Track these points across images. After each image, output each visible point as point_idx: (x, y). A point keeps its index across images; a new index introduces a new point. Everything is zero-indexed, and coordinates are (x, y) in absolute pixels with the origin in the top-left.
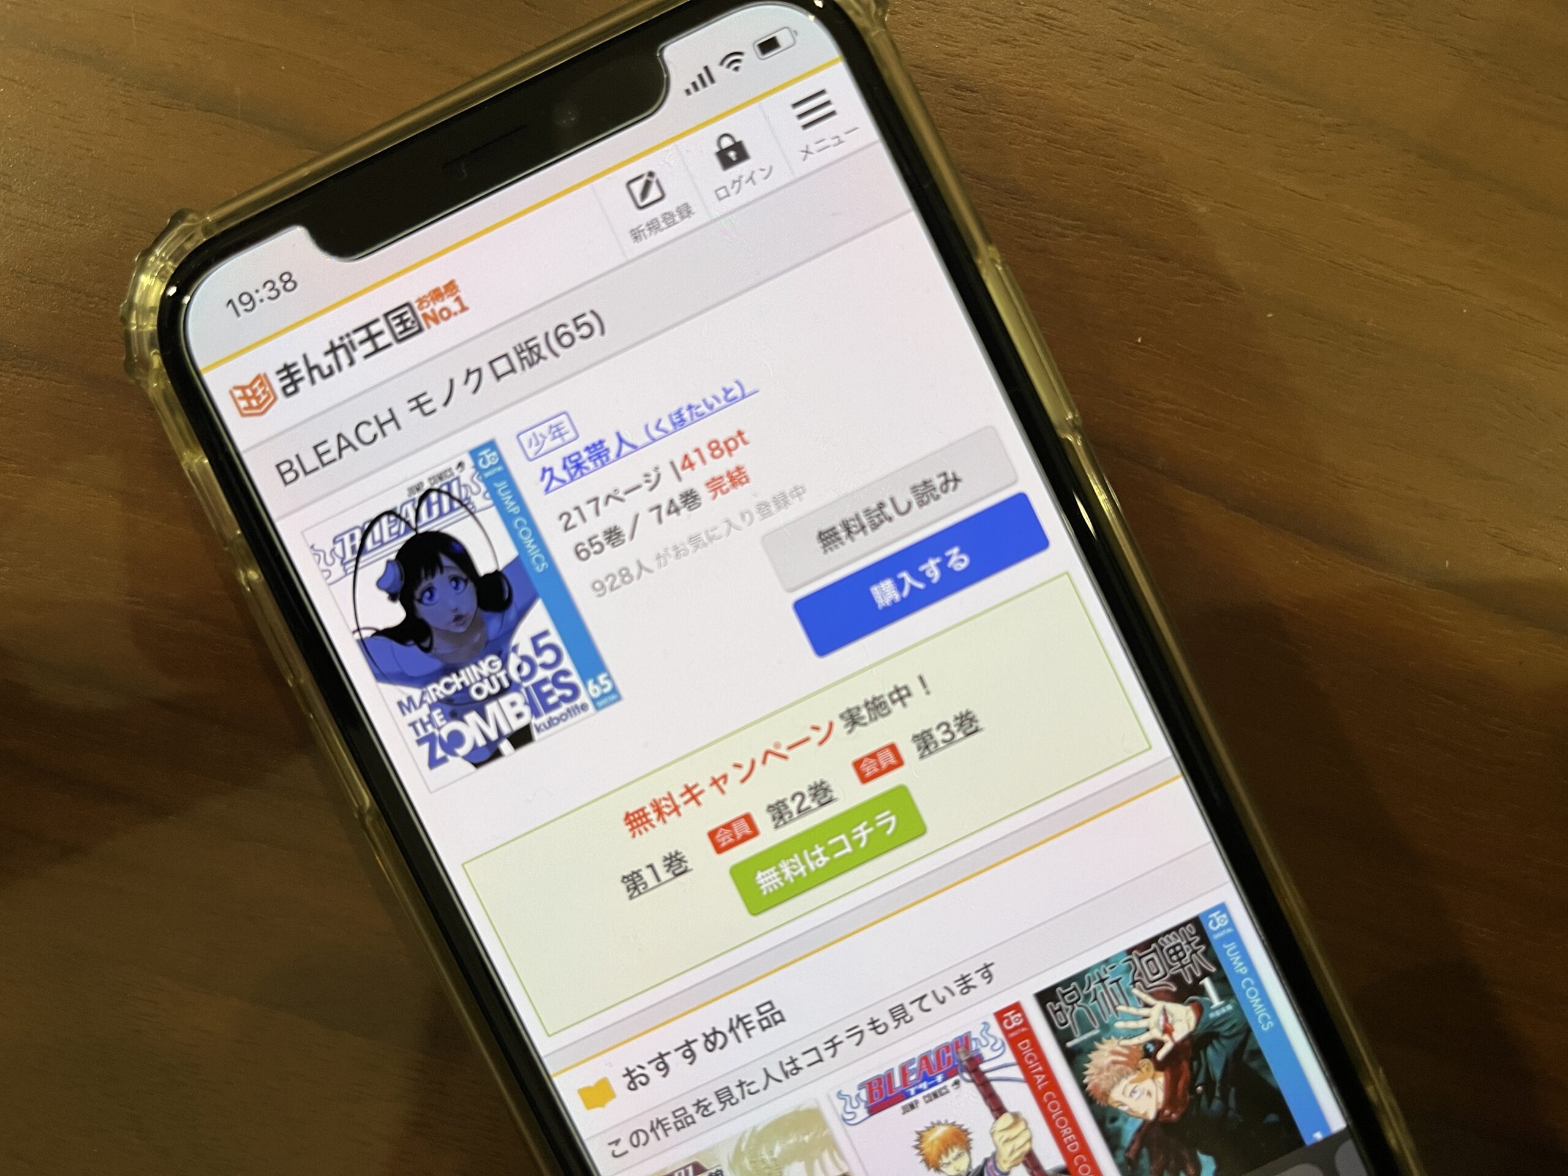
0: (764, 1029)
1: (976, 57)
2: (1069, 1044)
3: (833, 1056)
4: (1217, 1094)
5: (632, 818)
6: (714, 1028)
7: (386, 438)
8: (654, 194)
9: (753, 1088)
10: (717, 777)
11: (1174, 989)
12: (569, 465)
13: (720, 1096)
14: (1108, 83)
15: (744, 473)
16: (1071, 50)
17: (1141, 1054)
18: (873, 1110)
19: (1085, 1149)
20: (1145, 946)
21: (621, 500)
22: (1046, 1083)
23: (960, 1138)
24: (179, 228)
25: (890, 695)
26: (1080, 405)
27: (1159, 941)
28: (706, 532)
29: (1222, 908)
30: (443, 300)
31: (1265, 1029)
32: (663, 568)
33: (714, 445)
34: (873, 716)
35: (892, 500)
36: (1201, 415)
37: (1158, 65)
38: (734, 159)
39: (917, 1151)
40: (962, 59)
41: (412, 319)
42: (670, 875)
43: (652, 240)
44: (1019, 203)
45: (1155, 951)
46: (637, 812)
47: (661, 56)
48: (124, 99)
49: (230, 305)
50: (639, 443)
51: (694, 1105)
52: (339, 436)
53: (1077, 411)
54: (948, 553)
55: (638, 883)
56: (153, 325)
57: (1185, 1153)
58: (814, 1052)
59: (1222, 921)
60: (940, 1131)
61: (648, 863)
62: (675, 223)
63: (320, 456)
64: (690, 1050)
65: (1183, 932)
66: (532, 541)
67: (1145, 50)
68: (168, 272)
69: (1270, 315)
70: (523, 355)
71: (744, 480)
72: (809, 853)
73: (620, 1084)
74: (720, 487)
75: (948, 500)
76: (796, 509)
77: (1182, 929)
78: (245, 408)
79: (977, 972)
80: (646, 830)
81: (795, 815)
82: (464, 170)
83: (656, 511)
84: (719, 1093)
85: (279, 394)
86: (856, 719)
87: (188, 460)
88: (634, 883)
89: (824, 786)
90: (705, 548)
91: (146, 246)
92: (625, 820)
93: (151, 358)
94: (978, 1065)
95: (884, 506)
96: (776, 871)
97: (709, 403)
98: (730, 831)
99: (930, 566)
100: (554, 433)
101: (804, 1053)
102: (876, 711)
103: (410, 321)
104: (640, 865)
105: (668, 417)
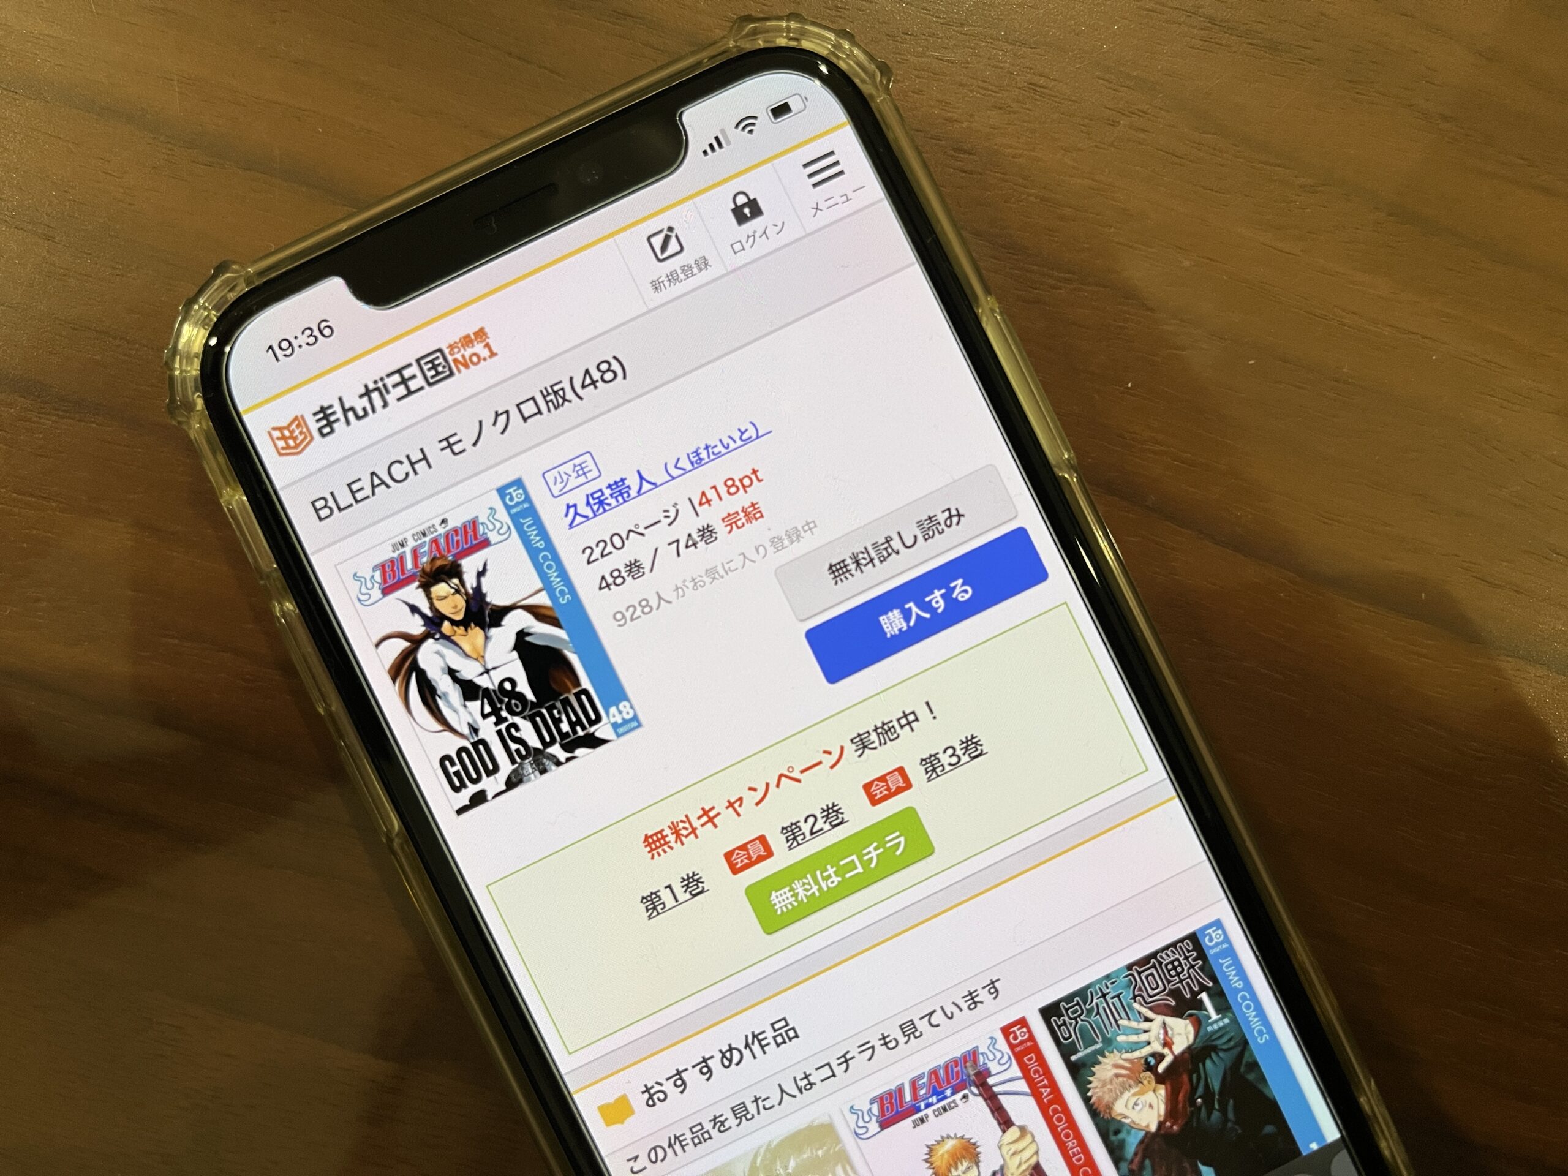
0: (778, 1045)
1: (972, 122)
2: (1073, 1058)
3: (846, 1071)
4: (1217, 1106)
5: (650, 840)
6: (730, 1045)
7: (418, 476)
8: (673, 246)
9: (768, 1104)
10: (732, 800)
11: (1173, 1003)
12: (592, 502)
13: (736, 1112)
14: (1096, 146)
15: (759, 508)
16: (1062, 116)
17: (1142, 1068)
18: (884, 1125)
19: (1090, 1161)
20: (1144, 961)
21: (642, 535)
22: (1052, 1096)
23: (969, 1151)
24: (223, 278)
25: (898, 720)
26: (1076, 447)
27: (1158, 957)
28: (722, 564)
29: (1218, 924)
30: (473, 346)
31: (1261, 1041)
32: (681, 600)
33: (730, 483)
34: (883, 741)
35: (899, 533)
37: (1143, 130)
38: (749, 215)
39: (928, 1165)
40: (959, 124)
41: (444, 363)
42: (688, 896)
43: (671, 291)
44: (1016, 257)
45: (1154, 966)
46: (656, 834)
47: (681, 120)
48: (167, 157)
49: (270, 351)
50: (658, 484)
51: (711, 1121)
52: (373, 474)
53: (1072, 452)
54: (952, 585)
55: (657, 904)
56: (196, 370)
57: (1186, 1165)
58: (827, 1068)
59: (1218, 936)
60: (949, 1144)
61: (667, 884)
62: (693, 275)
63: (353, 493)
64: (707, 1066)
65: (1180, 947)
66: (555, 574)
67: (1129, 117)
68: (211, 320)
69: (1251, 362)
70: (548, 398)
71: (758, 515)
72: (821, 873)
73: (639, 1101)
74: (735, 522)
75: (952, 534)
76: (809, 542)
77: (1180, 944)
78: (283, 448)
79: (984, 988)
80: (665, 852)
81: (808, 837)
82: (494, 225)
83: (675, 544)
84: (735, 1109)
85: (316, 434)
86: (866, 744)
87: (227, 497)
88: (653, 903)
89: (835, 808)
90: (721, 580)
91: (192, 294)
92: (644, 842)
93: (193, 398)
94: (986, 1079)
95: (892, 540)
96: (789, 891)
97: (726, 445)
98: (745, 853)
99: (936, 597)
100: (577, 472)
101: (817, 1069)
102: (885, 736)
103: (442, 365)
104: (658, 886)
105: (686, 457)
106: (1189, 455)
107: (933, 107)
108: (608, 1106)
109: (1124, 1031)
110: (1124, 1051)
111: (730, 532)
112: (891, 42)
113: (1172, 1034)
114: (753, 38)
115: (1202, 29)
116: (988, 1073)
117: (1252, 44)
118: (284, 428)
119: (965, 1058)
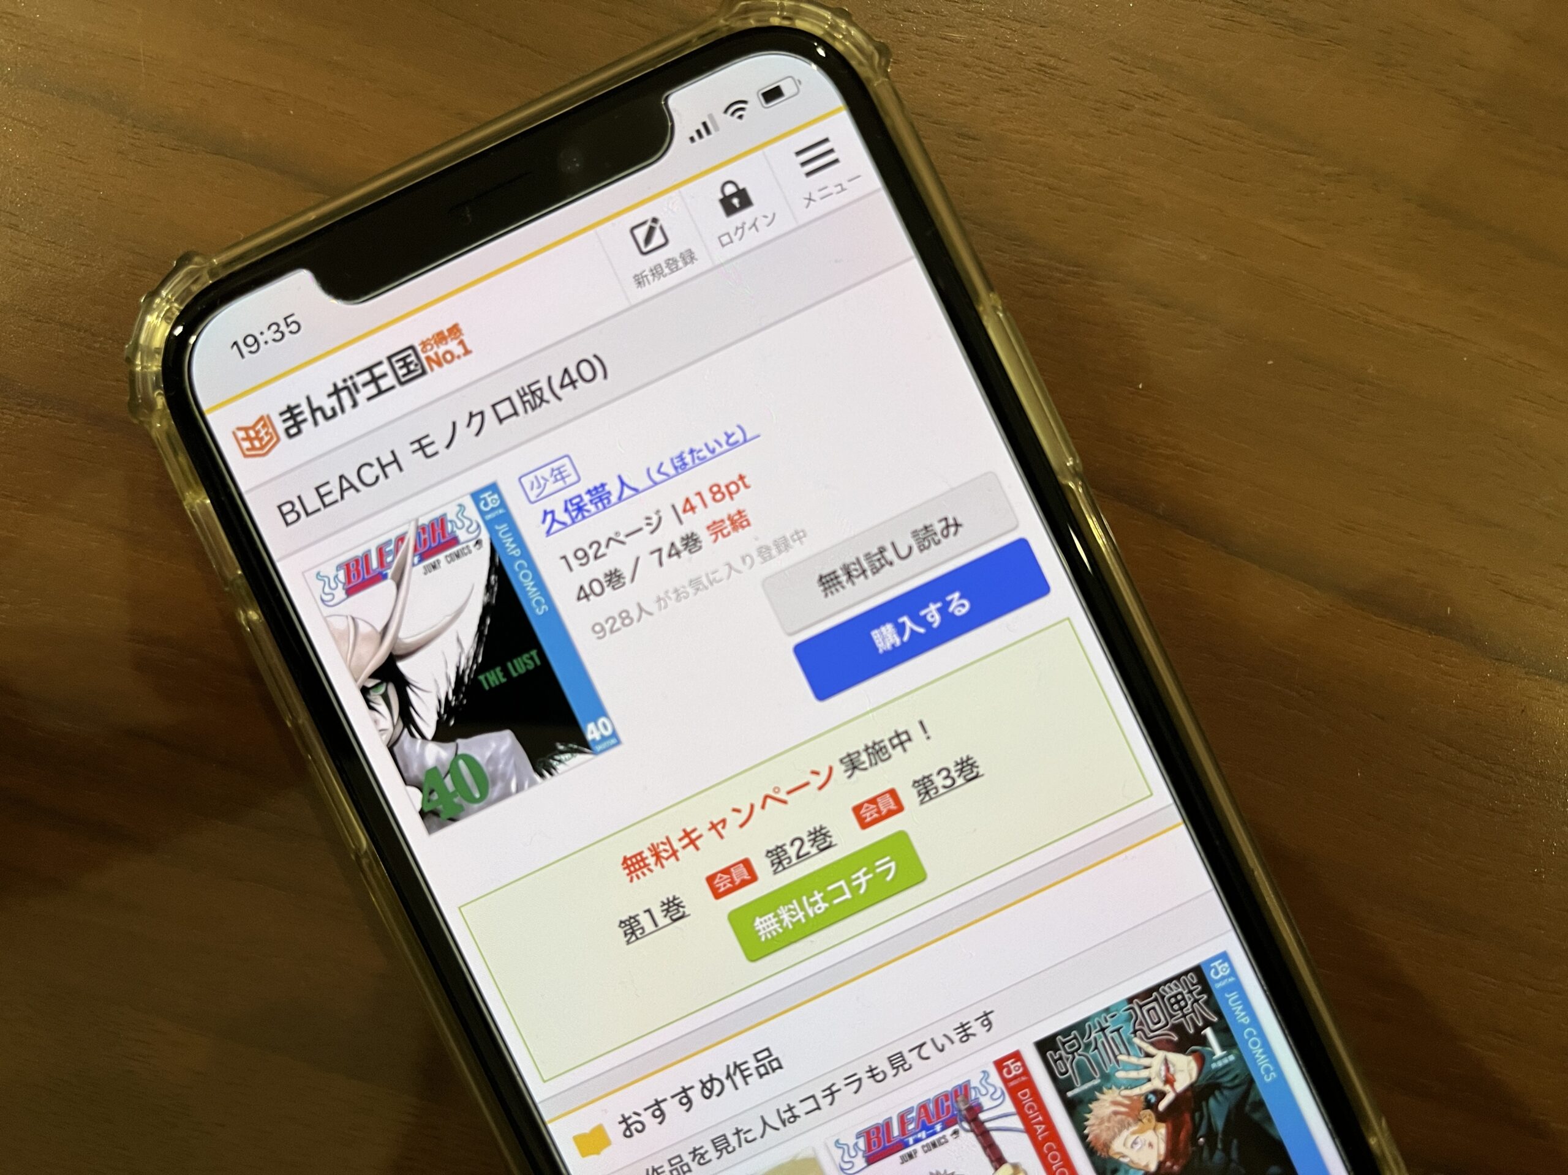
0: (761, 1076)
1: (977, 105)
2: (1070, 1094)
3: (831, 1104)
4: (1220, 1146)
5: (629, 862)
6: (711, 1075)
7: (389, 480)
8: (658, 239)
9: (750, 1136)
10: (715, 822)
11: (1176, 1039)
12: (570, 507)
13: (717, 1144)
14: (1109, 132)
15: (745, 516)
16: (1073, 99)
17: (1142, 1105)
18: (871, 1160)
20: (1147, 994)
21: (622, 543)
22: (1046, 1133)
24: (185, 270)
25: (890, 740)
26: (1081, 452)
27: (1160, 990)
28: (707, 575)
29: (1224, 957)
30: (446, 343)
31: (1268, 1080)
32: (663, 611)
33: (715, 489)
34: (873, 762)
35: (893, 544)
36: (1202, 460)
37: (1159, 115)
38: (738, 206)
40: (963, 108)
41: (416, 361)
42: (668, 921)
43: (655, 286)
44: (1021, 249)
45: (1156, 1000)
46: (635, 856)
47: (666, 104)
48: (133, 141)
49: (235, 347)
50: (640, 488)
51: (690, 1153)
52: (341, 477)
53: (1078, 457)
54: (949, 598)
55: (635, 928)
56: (157, 366)
58: (812, 1100)
61: (646, 908)
62: (678, 269)
63: (321, 497)
64: (687, 1096)
65: (1184, 980)
66: (532, 583)
67: (1145, 100)
68: (173, 314)
69: (1270, 362)
70: (525, 399)
71: (745, 523)
72: (808, 899)
73: (615, 1131)
74: (721, 530)
75: (950, 545)
76: (798, 552)
77: (1184, 977)
78: (248, 449)
79: (977, 1019)
80: (644, 874)
81: (794, 861)
82: (469, 216)
83: (657, 554)
84: (715, 1141)
85: (282, 435)
86: (856, 764)
87: (190, 500)
88: (632, 928)
89: (823, 831)
90: (705, 591)
91: (153, 287)
92: (623, 864)
93: (154, 399)
94: (977, 1114)
95: (885, 550)
96: (774, 917)
97: (711, 447)
98: (728, 876)
99: (931, 611)
100: (555, 476)
101: (802, 1101)
102: (877, 756)
103: (414, 364)
104: (637, 910)
105: (669, 461)
107: (936, 89)
110: (1123, 1088)
111: (715, 540)
112: (893, 20)
113: (1175, 1071)
114: (743, 16)
117: (1276, 24)
119: (956, 1092)
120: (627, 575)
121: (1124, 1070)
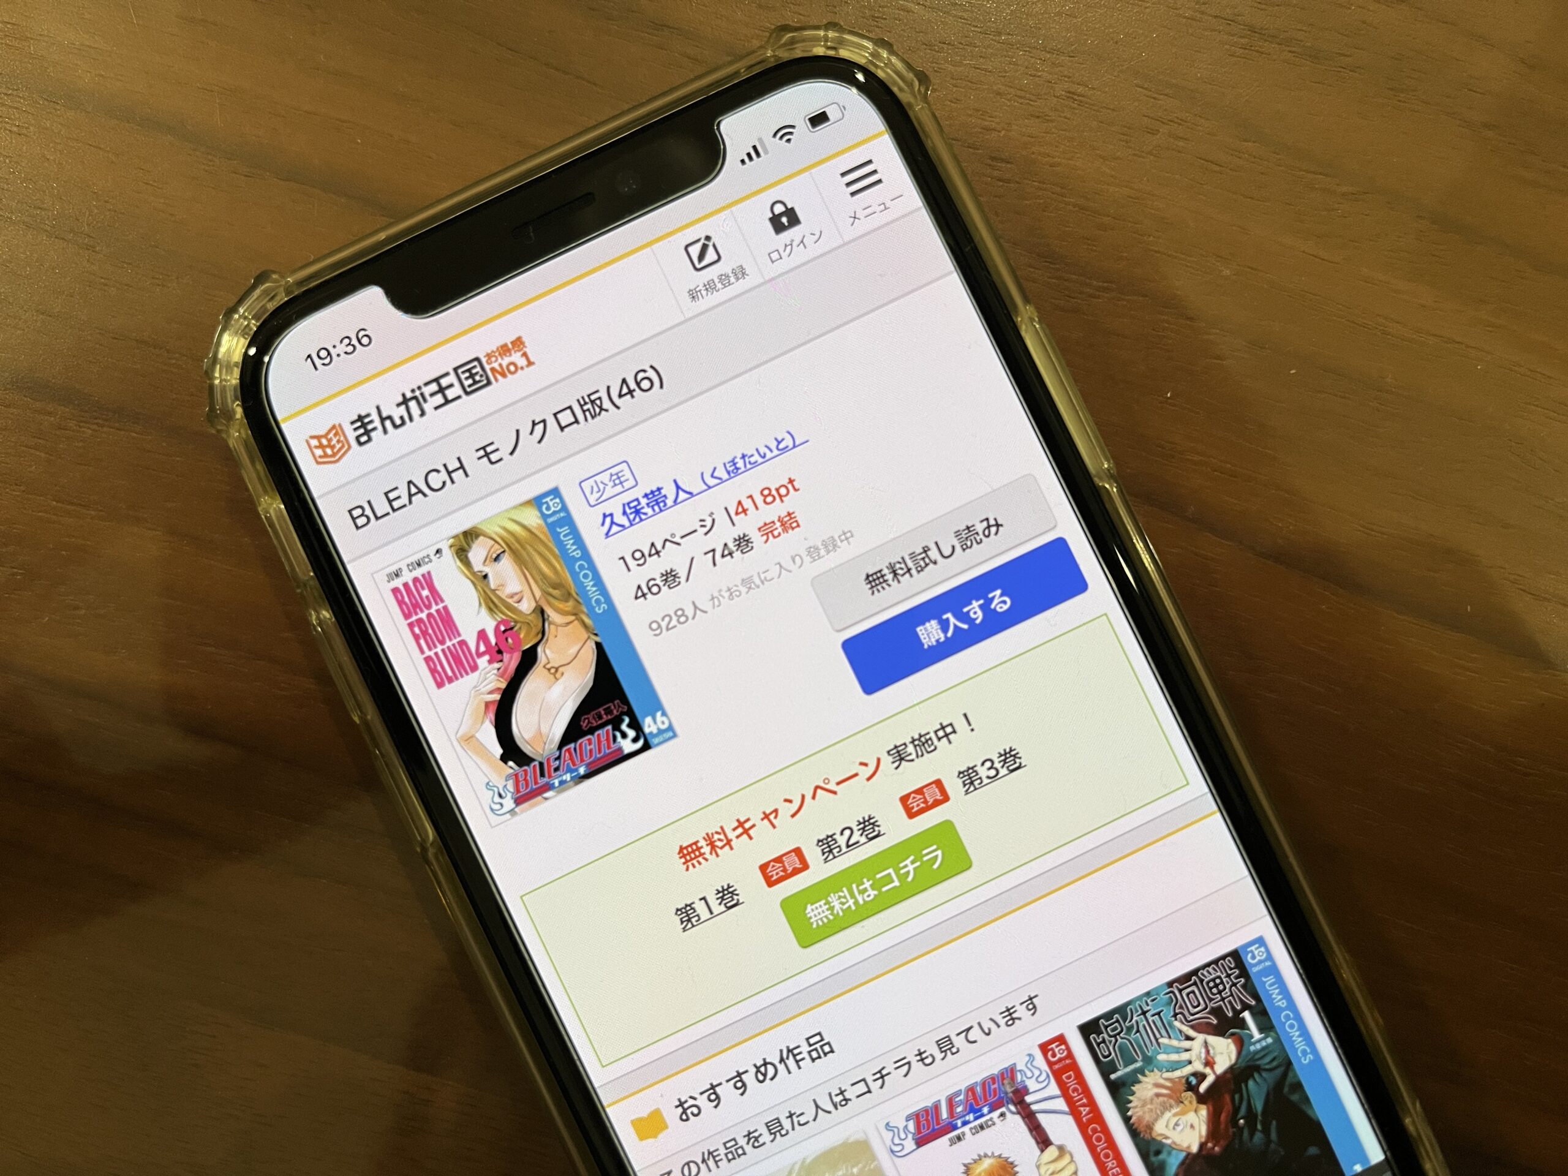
0: (813, 1060)
1: (1010, 131)
2: (1113, 1077)
3: (882, 1087)
4: (1259, 1127)
5: (685, 852)
6: (764, 1060)
7: (455, 485)
8: (711, 256)
9: (803, 1120)
10: (768, 812)
11: (1215, 1022)
12: (628, 511)
13: (771, 1128)
14: (1134, 155)
15: (795, 517)
16: (1100, 124)
18: (921, 1142)
20: (1186, 978)
21: (678, 544)
22: (1091, 1115)
24: (263, 288)
25: (936, 732)
26: (1115, 457)
27: (1199, 974)
28: (759, 573)
29: (1260, 941)
30: (510, 355)
31: (1305, 1062)
32: (716, 609)
33: (766, 492)
34: (920, 753)
35: (936, 543)
37: (1181, 138)
38: (786, 224)
40: (997, 133)
41: (481, 372)
42: (723, 908)
43: (709, 300)
44: (1054, 266)
45: (1195, 984)
46: (690, 846)
47: (718, 129)
48: (206, 168)
49: (309, 360)
50: (695, 493)
51: (745, 1136)
52: (410, 482)
53: (1112, 462)
54: (990, 596)
55: (691, 916)
56: (236, 379)
58: (862, 1083)
59: (1261, 954)
60: (987, 1163)
61: (701, 896)
62: (730, 284)
63: (390, 502)
64: (741, 1081)
65: (1222, 965)
66: (591, 583)
67: (1168, 124)
68: (251, 329)
69: (1293, 372)
70: (585, 408)
71: (794, 525)
72: (857, 887)
73: (672, 1115)
74: (771, 532)
75: (990, 544)
76: (846, 552)
77: (1222, 961)
78: (320, 457)
79: (1022, 1004)
80: (700, 863)
81: (844, 849)
82: (532, 235)
83: (711, 554)
84: (769, 1124)
85: (353, 443)
86: (903, 756)
87: (265, 506)
88: (688, 915)
89: (872, 821)
90: (757, 590)
91: (231, 304)
92: (679, 853)
93: (233, 410)
94: (1023, 1097)
95: (929, 550)
96: (825, 904)
97: (762, 454)
98: (780, 865)
99: (974, 608)
100: (614, 481)
101: (853, 1085)
102: (923, 748)
103: (479, 374)
104: (694, 898)
105: (723, 466)
106: (1230, 466)
107: (971, 116)
108: (640, 1120)
109: (1165, 1049)
110: (1164, 1070)
111: (766, 542)
112: (929, 51)
113: (1214, 1053)
114: (790, 47)
115: (1241, 37)
116: (1025, 1091)
117: (1292, 52)
118: (322, 436)
119: (1002, 1075)
120: (683, 575)
121: (1164, 1053)
